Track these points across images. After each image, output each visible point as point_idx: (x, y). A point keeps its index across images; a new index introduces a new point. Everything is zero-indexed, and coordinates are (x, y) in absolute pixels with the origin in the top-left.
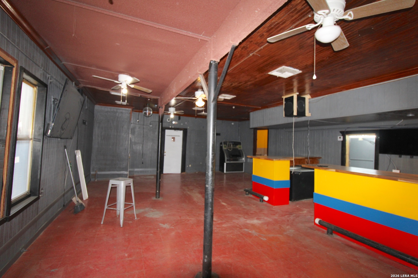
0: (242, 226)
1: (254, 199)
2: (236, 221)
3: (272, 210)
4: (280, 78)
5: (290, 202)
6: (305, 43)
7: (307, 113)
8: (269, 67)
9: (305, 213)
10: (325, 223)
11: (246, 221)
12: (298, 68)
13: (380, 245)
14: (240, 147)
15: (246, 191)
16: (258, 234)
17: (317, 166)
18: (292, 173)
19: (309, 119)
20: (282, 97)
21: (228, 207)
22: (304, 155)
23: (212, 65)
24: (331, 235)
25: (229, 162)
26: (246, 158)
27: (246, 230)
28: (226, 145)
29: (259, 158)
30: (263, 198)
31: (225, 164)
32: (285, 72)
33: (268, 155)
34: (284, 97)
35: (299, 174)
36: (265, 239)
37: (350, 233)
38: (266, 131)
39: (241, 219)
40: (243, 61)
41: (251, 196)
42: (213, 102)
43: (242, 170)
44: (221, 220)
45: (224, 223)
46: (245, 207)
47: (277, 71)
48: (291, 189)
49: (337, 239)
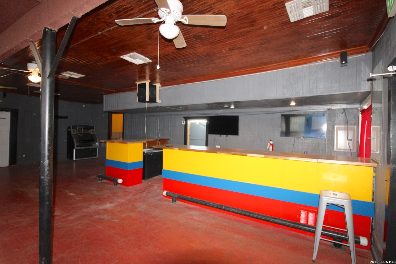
0: (93, 214)
1: (108, 184)
2: (86, 210)
3: (125, 191)
4: (132, 64)
5: (143, 180)
6: (153, 35)
7: (158, 100)
8: (120, 50)
9: (156, 188)
10: (171, 194)
11: (98, 207)
12: (148, 57)
13: (207, 202)
14: (93, 132)
15: (99, 177)
16: (110, 217)
17: (165, 146)
18: (145, 154)
19: (160, 105)
20: (136, 83)
21: (77, 197)
22: (156, 137)
23: (47, 33)
24: (175, 202)
25: (79, 148)
26: (100, 143)
27: (97, 216)
28: (75, 130)
29: (113, 142)
30: (117, 181)
31: (75, 150)
32: (136, 58)
33: (123, 139)
34: (138, 83)
35: (152, 154)
36: (118, 220)
37: (188, 197)
38: (122, 115)
39: (92, 206)
40: (90, 37)
41: (105, 181)
42: (48, 77)
43: (96, 156)
44: (67, 213)
45: (71, 215)
46: (97, 193)
47: (129, 56)
48: (144, 169)
49: (180, 205)
